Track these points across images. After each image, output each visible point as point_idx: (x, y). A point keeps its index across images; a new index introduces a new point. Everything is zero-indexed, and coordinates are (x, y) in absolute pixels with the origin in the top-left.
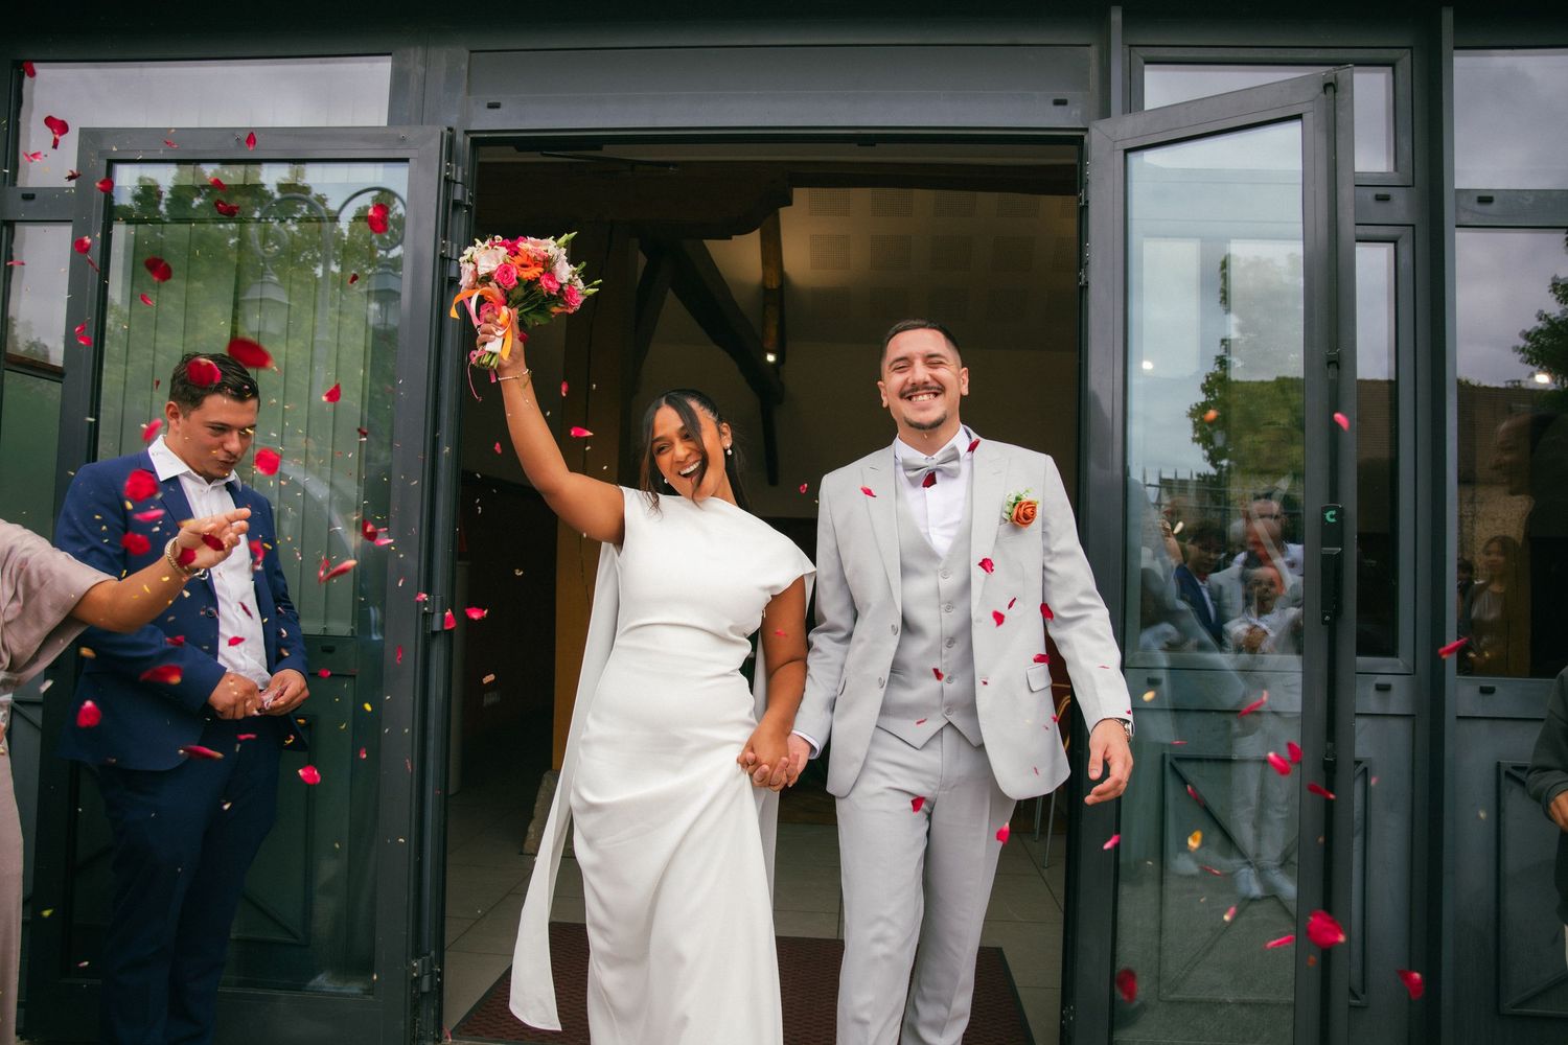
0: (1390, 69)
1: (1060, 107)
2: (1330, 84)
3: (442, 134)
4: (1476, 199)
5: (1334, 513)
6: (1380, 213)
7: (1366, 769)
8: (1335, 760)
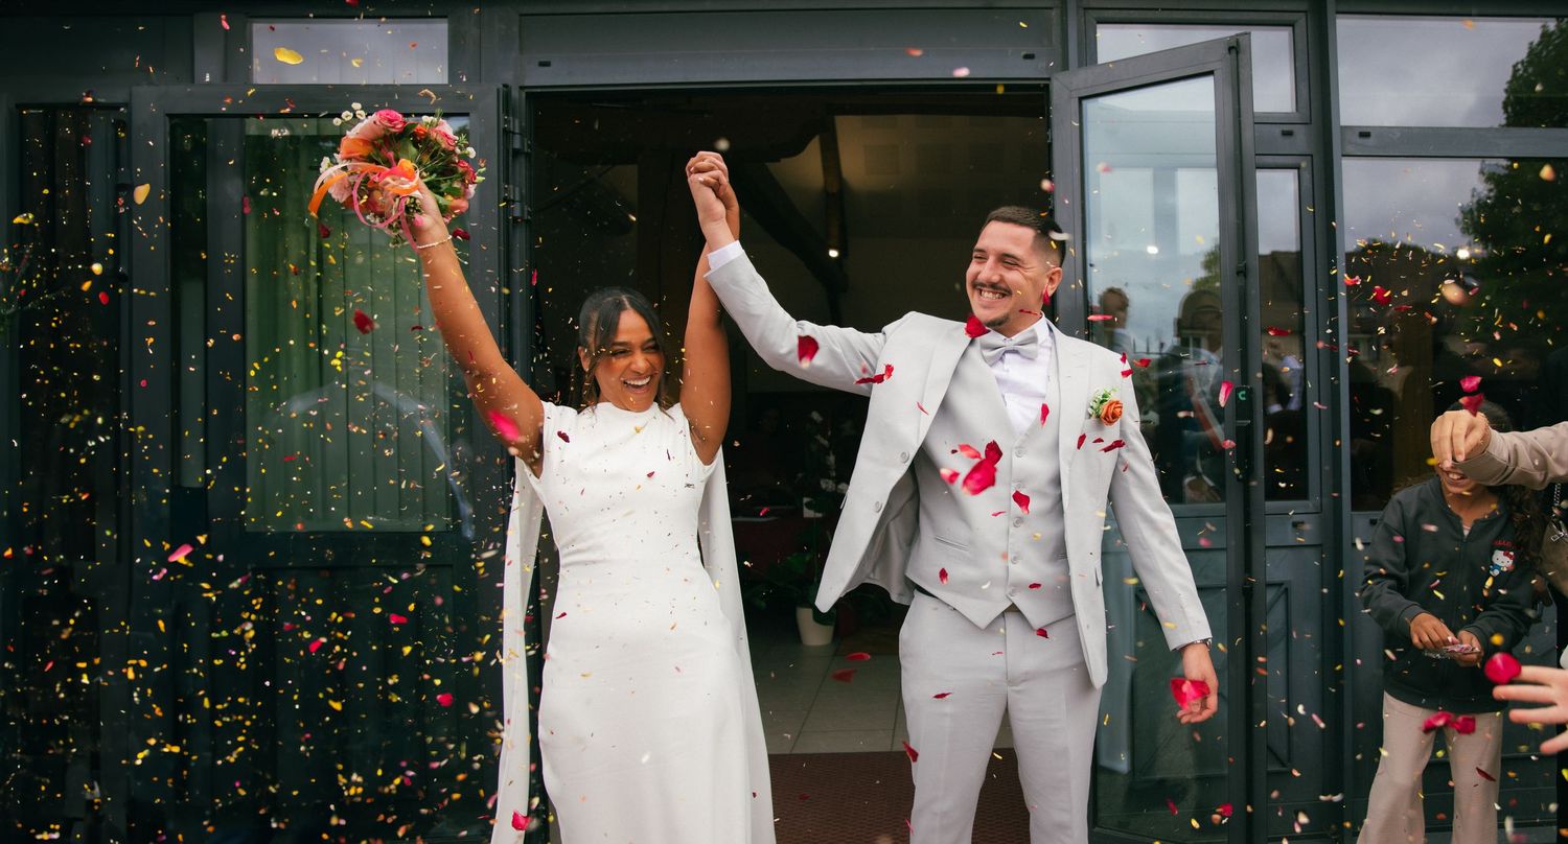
0: (1291, 28)
1: (1028, 61)
2: (1233, 47)
3: (498, 90)
4: (1357, 134)
5: (1244, 392)
6: (1286, 145)
7: (1286, 589)
8: (1252, 587)
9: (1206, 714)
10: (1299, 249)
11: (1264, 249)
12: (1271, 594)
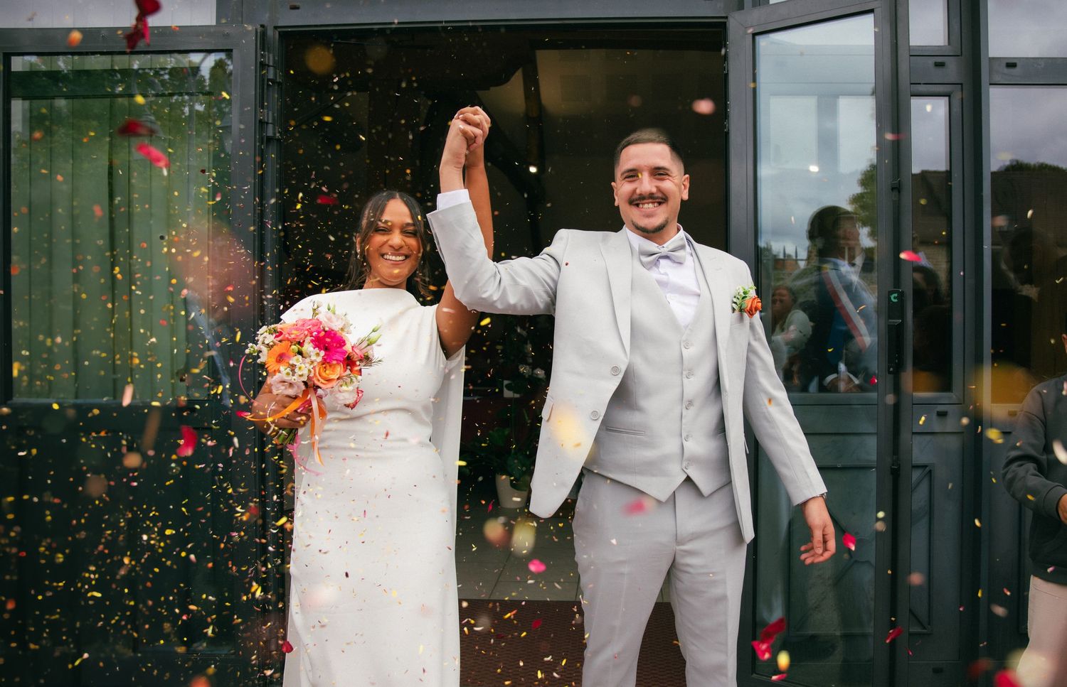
1: (708, 2)
3: (256, 30)
4: (1005, 65)
5: (896, 295)
6: (938, 75)
7: (930, 471)
8: (899, 467)
9: (827, 555)
10: (948, 169)
11: (916, 170)
12: (916, 475)
